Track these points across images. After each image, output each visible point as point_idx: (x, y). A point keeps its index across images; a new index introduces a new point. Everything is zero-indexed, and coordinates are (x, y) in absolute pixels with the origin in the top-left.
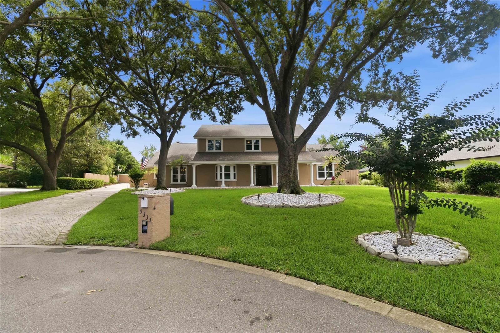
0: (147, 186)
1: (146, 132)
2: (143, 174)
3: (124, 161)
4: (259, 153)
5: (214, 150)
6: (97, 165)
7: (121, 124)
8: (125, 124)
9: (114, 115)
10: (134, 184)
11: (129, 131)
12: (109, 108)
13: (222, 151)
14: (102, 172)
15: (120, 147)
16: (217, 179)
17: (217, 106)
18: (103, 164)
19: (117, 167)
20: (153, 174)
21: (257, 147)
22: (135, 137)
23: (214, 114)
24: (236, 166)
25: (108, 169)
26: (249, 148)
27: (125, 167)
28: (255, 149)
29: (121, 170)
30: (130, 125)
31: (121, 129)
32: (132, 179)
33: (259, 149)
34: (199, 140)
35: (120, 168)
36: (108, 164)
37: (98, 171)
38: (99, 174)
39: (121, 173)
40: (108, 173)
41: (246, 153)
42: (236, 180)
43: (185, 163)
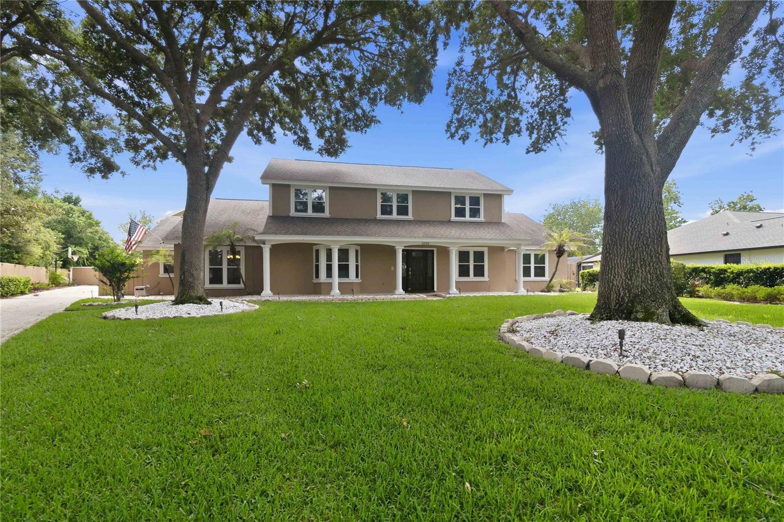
0: (144, 292)
1: (137, 163)
2: (133, 265)
3: (83, 239)
4: (409, 222)
5: (310, 213)
6: (10, 242)
7: (69, 141)
8: (80, 143)
9: (48, 117)
10: (108, 288)
11: (93, 161)
12: (31, 92)
13: (327, 214)
14: (28, 260)
15: (72, 209)
16: (317, 276)
17: (311, 113)
18: (29, 241)
19: (67, 250)
20: (156, 265)
21: (403, 210)
22: (109, 176)
23: (305, 131)
24: (358, 248)
25: (44, 254)
26: (386, 210)
27: (86, 251)
28: (398, 214)
29: (76, 258)
30: (95, 144)
31: (71, 154)
32: (105, 275)
33: (407, 215)
34: (275, 187)
35: (74, 253)
36: (40, 241)
37: (16, 256)
38: (19, 263)
39: (78, 263)
40: (43, 262)
41: (382, 221)
42: (359, 280)
43: (241, 240)
